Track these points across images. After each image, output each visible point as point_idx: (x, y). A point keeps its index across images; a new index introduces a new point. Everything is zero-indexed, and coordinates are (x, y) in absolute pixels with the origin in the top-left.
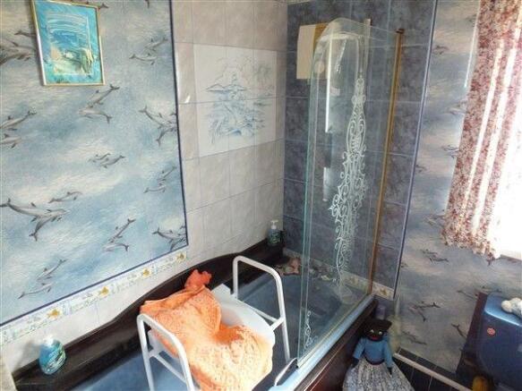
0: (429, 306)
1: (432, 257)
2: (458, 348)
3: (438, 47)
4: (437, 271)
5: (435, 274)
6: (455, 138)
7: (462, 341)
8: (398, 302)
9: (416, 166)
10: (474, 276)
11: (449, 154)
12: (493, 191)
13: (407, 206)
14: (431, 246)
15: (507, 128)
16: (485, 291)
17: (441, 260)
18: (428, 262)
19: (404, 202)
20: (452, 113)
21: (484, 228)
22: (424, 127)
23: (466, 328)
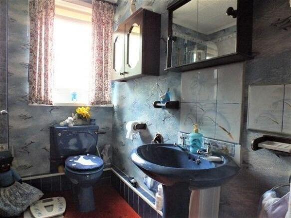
0: (29, 144)
1: (25, 118)
2: (48, 158)
3: (11, 19)
4: (29, 124)
5: (28, 126)
6: (27, 59)
7: (48, 154)
8: (12, 149)
9: (8, 73)
10: (46, 120)
11: (24, 66)
12: (46, 76)
13: (7, 94)
14: (23, 112)
15: (47, 52)
16: (51, 125)
17: (30, 118)
18: (24, 120)
19: (5, 92)
20: (22, 48)
21: (46, 92)
22: (9, 54)
23: (48, 147)
